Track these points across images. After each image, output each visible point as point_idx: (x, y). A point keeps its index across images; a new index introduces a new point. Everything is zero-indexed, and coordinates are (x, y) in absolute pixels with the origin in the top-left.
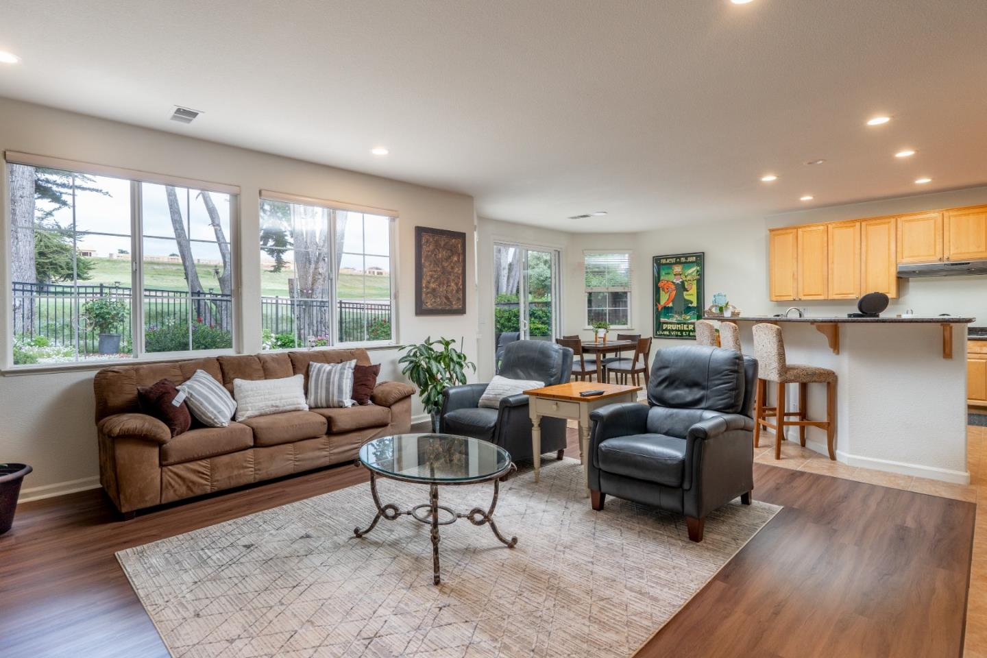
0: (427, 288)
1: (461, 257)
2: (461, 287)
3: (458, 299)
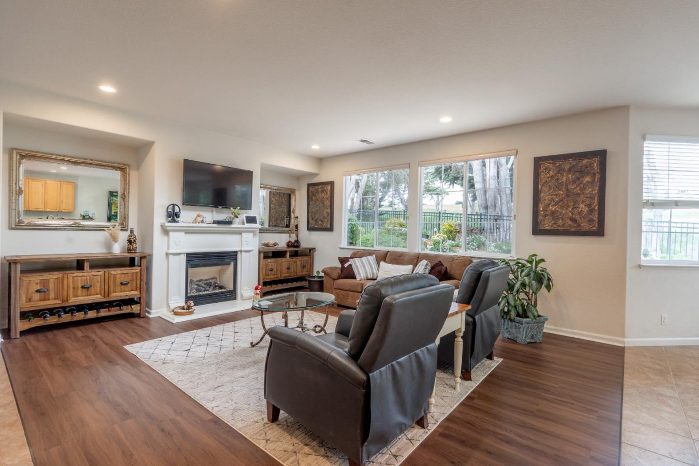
0: (545, 210)
1: (598, 176)
2: (596, 208)
3: (591, 221)
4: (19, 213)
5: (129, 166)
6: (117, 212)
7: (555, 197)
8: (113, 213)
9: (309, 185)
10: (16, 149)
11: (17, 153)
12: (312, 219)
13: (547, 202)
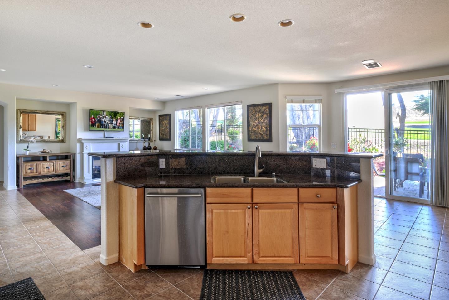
0: (252, 130)
1: (268, 114)
2: (269, 129)
3: (267, 135)
4: (20, 137)
5: (65, 113)
6: (60, 130)
7: (255, 124)
8: (58, 131)
9: (160, 116)
10: (19, 109)
11: (20, 111)
12: (161, 134)
13: (252, 126)
